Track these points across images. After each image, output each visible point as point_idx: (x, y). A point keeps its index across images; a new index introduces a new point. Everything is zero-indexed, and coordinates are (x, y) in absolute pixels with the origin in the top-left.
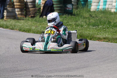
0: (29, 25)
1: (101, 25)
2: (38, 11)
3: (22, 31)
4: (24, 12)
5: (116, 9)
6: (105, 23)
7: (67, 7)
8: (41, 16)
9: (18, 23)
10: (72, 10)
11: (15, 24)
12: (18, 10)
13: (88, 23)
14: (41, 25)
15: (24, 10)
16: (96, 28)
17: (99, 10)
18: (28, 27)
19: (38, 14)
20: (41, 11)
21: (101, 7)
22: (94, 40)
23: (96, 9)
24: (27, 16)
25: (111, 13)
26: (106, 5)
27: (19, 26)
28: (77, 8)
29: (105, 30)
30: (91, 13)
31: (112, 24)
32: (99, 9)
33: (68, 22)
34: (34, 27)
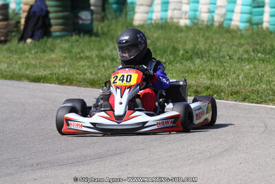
2: (15, 27)
5: (190, 18)
6: (165, 52)
7: (79, 18)
8: (22, 38)
10: (92, 23)
14: (20, 59)
17: (153, 22)
19: (14, 36)
20: (22, 27)
21: (157, 14)
23: (145, 21)
25: (178, 29)
26: (166, 11)
28: (103, 19)
31: (181, 52)
32: (151, 19)
33: (83, 51)
34: (6, 66)
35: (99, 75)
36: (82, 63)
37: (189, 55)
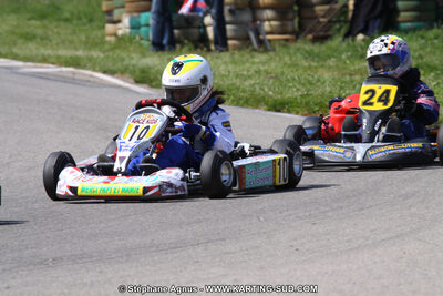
4: (292, 20)
15: (291, 15)
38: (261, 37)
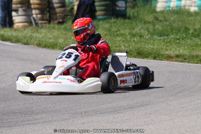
0: (54, 36)
1: (173, 33)
2: (70, 12)
3: (43, 47)
4: (46, 14)
5: (198, 6)
6: (179, 31)
7: (117, 6)
9: (37, 34)
10: (126, 9)
11: (31, 35)
12: (37, 11)
13: (151, 30)
15: (46, 12)
16: (165, 39)
17: (171, 9)
18: (52, 40)
19: (69, 19)
20: (75, 12)
21: (173, 4)
22: (161, 60)
23: (165, 8)
24: (52, 21)
25: (189, 13)
26: (181, 0)
27: (37, 39)
28: (133, 7)
29: (179, 43)
30: (156, 15)
31: (191, 31)
32: (169, 7)
33: (119, 30)
34: (63, 40)
35: (131, 47)
36: (119, 39)
37: (197, 33)
38: (36, 22)
